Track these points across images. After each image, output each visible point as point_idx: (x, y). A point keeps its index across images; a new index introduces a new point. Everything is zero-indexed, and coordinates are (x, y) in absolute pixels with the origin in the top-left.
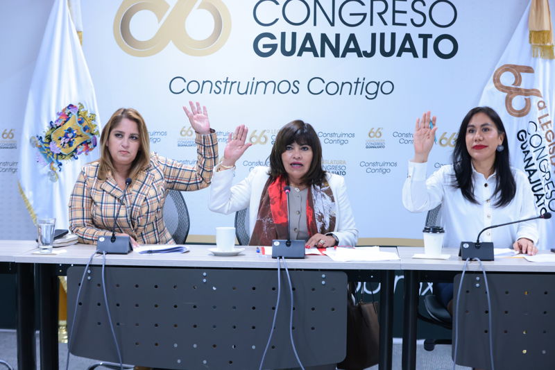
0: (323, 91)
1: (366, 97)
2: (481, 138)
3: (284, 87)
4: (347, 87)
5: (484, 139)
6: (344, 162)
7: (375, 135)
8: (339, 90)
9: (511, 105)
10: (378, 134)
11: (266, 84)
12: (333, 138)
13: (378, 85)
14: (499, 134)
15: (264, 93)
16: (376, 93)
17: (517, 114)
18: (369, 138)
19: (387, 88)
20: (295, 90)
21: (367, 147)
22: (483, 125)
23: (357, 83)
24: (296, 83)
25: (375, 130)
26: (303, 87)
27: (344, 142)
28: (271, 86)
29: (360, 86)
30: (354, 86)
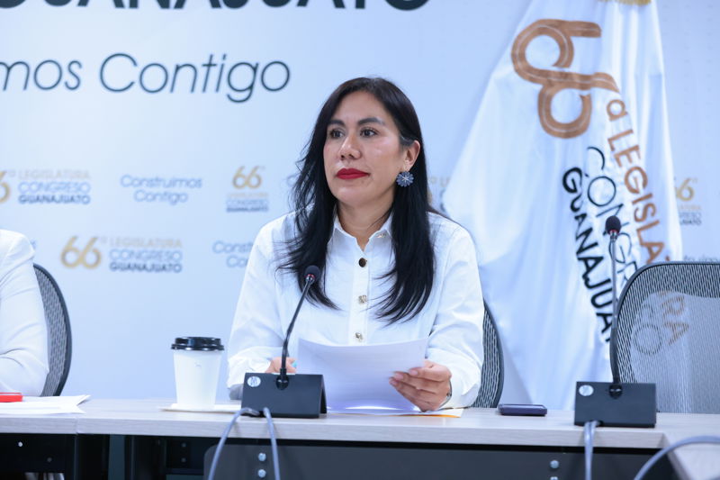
0: (132, 84)
1: (229, 97)
2: (355, 153)
3: (48, 75)
4: (186, 74)
5: (361, 155)
6: (179, 243)
7: (247, 183)
8: (169, 82)
9: (548, 111)
10: (254, 181)
11: (9, 69)
12: (155, 190)
13: (255, 69)
14: (404, 144)
15: (5, 88)
16: (251, 87)
17: (564, 131)
18: (233, 190)
19: (275, 76)
20: (73, 83)
21: (229, 210)
22: (362, 122)
23: (209, 65)
24: (74, 67)
25: (246, 172)
26: (89, 75)
27: (178, 199)
28: (19, 72)
29: (215, 71)
30: (202, 71)
